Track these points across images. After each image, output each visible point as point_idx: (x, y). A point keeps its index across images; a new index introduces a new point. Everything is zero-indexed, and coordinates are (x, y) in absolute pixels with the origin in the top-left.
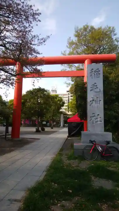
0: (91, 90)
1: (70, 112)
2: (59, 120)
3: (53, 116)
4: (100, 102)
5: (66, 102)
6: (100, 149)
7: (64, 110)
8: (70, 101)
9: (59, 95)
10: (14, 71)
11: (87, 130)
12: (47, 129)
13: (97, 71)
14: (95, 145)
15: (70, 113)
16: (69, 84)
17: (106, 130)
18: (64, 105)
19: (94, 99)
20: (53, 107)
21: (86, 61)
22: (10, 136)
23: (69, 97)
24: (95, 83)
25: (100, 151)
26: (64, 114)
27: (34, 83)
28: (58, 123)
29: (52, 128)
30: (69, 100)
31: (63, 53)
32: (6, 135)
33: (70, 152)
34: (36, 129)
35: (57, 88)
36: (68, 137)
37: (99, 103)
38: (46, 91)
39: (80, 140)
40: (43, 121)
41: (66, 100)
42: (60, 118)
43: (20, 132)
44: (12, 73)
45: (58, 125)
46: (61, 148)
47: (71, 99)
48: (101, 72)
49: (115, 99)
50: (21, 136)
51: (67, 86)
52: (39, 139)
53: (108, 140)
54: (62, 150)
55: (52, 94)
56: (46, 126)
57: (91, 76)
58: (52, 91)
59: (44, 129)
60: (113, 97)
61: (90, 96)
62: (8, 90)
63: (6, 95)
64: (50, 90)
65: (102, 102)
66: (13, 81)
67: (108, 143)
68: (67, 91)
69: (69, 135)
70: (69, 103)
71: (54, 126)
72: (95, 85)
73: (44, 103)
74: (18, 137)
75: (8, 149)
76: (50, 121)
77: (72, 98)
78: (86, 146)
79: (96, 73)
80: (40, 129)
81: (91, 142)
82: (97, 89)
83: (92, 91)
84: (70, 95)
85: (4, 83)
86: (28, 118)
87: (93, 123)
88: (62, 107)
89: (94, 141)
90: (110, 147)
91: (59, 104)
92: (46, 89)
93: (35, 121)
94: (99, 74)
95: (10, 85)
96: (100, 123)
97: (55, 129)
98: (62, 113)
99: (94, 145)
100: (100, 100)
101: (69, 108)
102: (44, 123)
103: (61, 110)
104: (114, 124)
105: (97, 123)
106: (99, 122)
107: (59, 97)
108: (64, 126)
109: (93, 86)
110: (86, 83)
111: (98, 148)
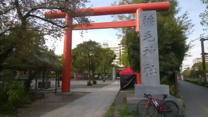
0: (144, 40)
1: (122, 64)
2: (111, 73)
3: (105, 69)
4: (154, 52)
5: (117, 55)
6: (156, 103)
7: (116, 63)
8: (122, 53)
9: (111, 48)
10: (62, 23)
11: (140, 83)
12: (98, 82)
13: (150, 19)
14: (151, 99)
15: (122, 66)
16: (120, 36)
17: (162, 83)
18: (116, 58)
19: (147, 49)
20: (104, 60)
21: (137, 11)
22: (60, 90)
23: (120, 50)
24: (149, 32)
25: (157, 106)
26: (116, 67)
27: (82, 33)
28: (110, 76)
29: (104, 81)
30: (120, 53)
31: (113, 4)
32: (56, 89)
33: (122, 107)
34: (88, 82)
35: (108, 41)
36: (121, 90)
37: (154, 54)
38: (97, 44)
39: (134, 94)
40: (94, 74)
41: (118, 53)
42: (112, 71)
43: (71, 86)
44: (60, 24)
45: (110, 78)
46: (113, 102)
47: (123, 52)
48: (155, 20)
49: (170, 48)
50: (72, 90)
51: (119, 38)
52: (90, 93)
53: (165, 93)
54: (113, 104)
55: (103, 47)
56: (98, 79)
57: (144, 24)
58: (103, 44)
59: (96, 82)
60: (168, 47)
61: (144, 45)
62: (56, 42)
63: (53, 47)
64: (102, 44)
65: (157, 52)
66: (60, 33)
67: (165, 96)
68: (119, 45)
69: (121, 88)
70: (120, 56)
71: (106, 79)
72: (148, 33)
73: (96, 56)
74: (69, 91)
75: (57, 104)
76: (102, 74)
77: (124, 50)
78: (140, 100)
79: (149, 21)
80: (92, 82)
81: (146, 96)
82: (151, 38)
83: (146, 40)
84: (121, 48)
85: (51, 34)
86: (81, 72)
87: (147, 75)
88: (114, 60)
89: (149, 95)
90: (168, 102)
91: (111, 57)
92: (97, 42)
93: (87, 74)
94: (153, 21)
95: (58, 38)
96: (156, 75)
97: (107, 82)
98: (113, 66)
99: (149, 99)
100: (155, 50)
101: (120, 61)
102: (96, 76)
103: (112, 64)
104: (170, 75)
105: (152, 75)
106: (154, 74)
107: (111, 50)
108: (116, 79)
109: (146, 35)
110: (138, 33)
111: (154, 103)
